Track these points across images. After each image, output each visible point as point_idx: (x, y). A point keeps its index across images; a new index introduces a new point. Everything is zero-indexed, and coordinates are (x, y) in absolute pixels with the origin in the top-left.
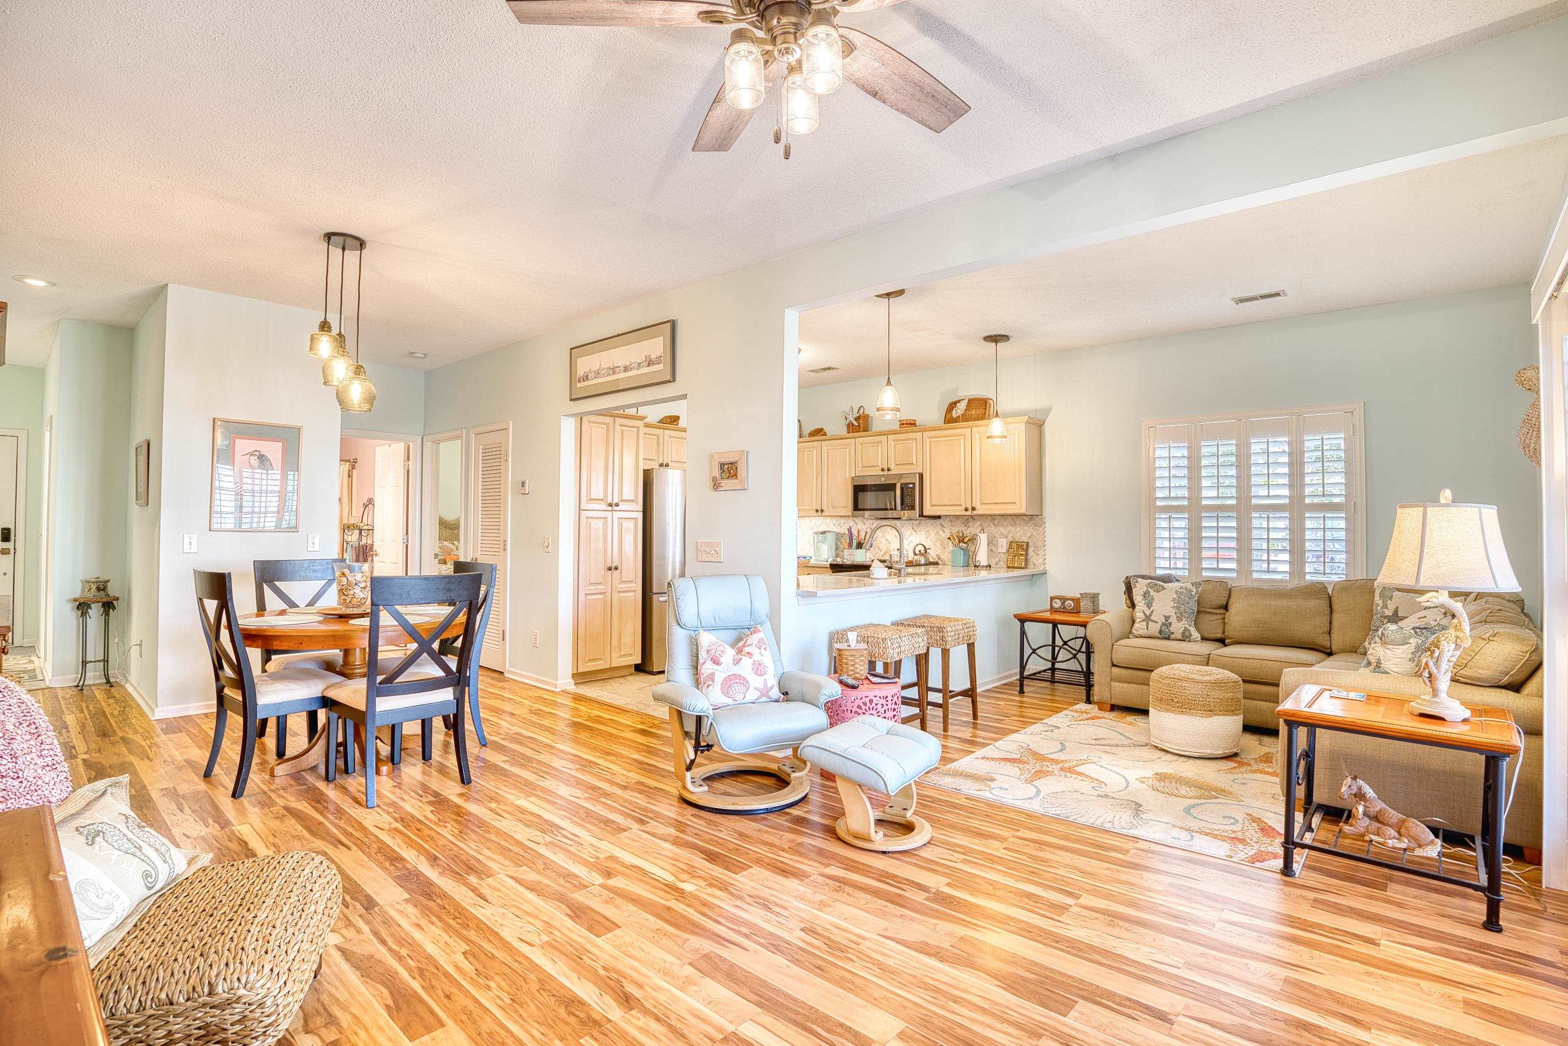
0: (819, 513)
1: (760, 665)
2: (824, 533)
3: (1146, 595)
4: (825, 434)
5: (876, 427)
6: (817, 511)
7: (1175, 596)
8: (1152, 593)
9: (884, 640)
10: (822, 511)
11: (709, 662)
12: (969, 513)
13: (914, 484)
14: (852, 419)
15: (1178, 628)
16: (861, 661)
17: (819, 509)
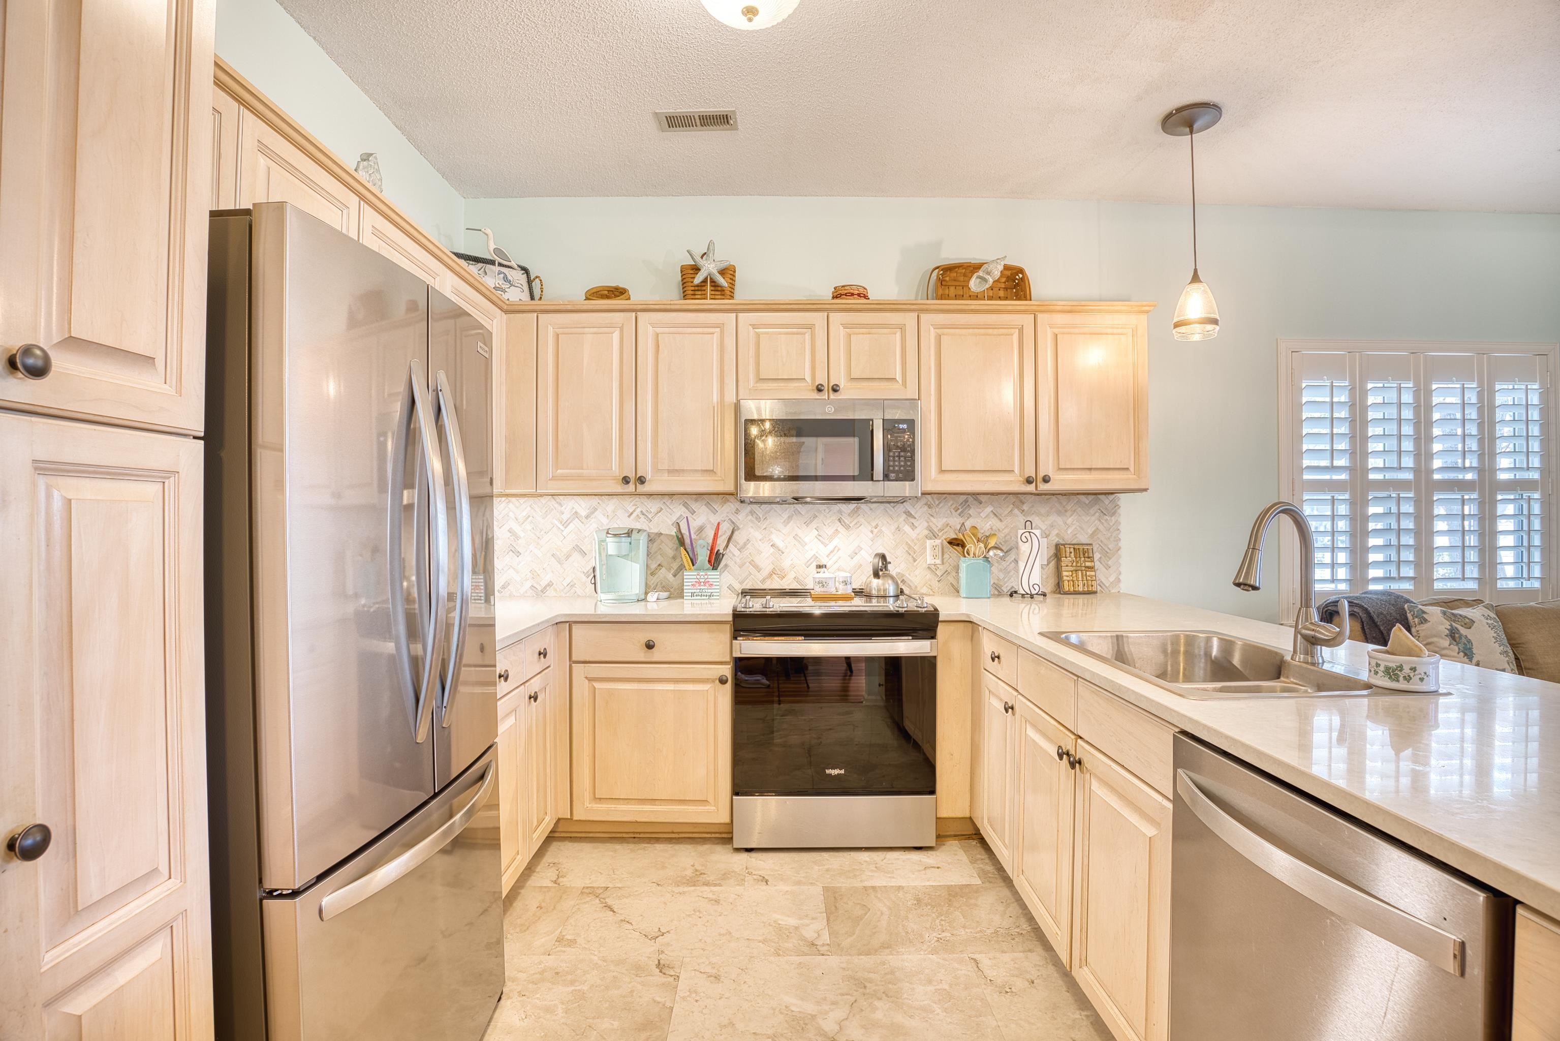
0: (632, 487)
2: (629, 533)
3: (1453, 635)
4: (629, 298)
6: (626, 480)
7: (1493, 633)
8: (1463, 631)
10: (641, 480)
12: (1031, 488)
13: (912, 423)
17: (632, 475)
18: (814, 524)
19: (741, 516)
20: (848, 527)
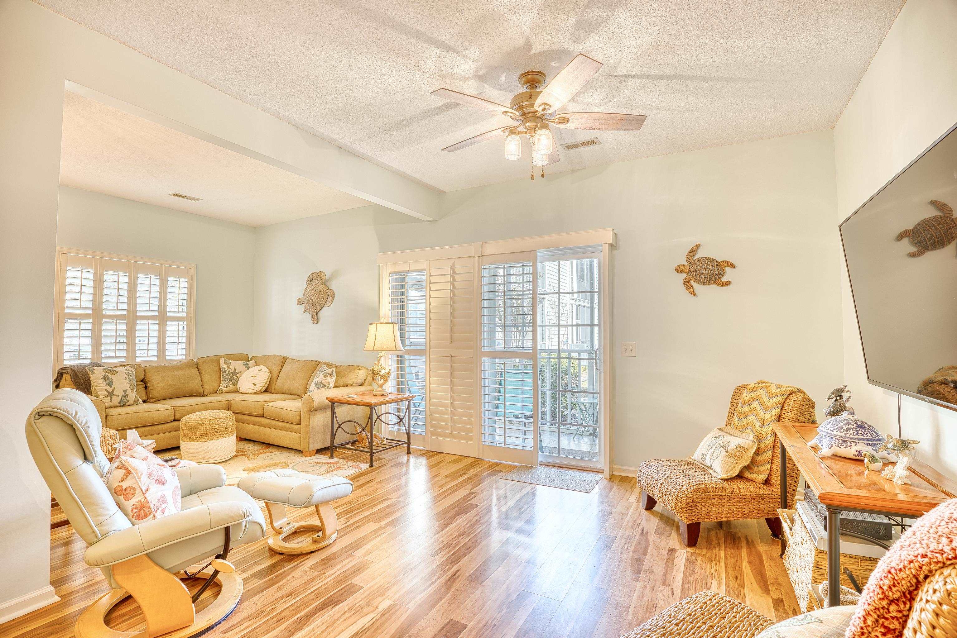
3: (105, 378)
7: (126, 376)
8: (110, 376)
15: (132, 396)
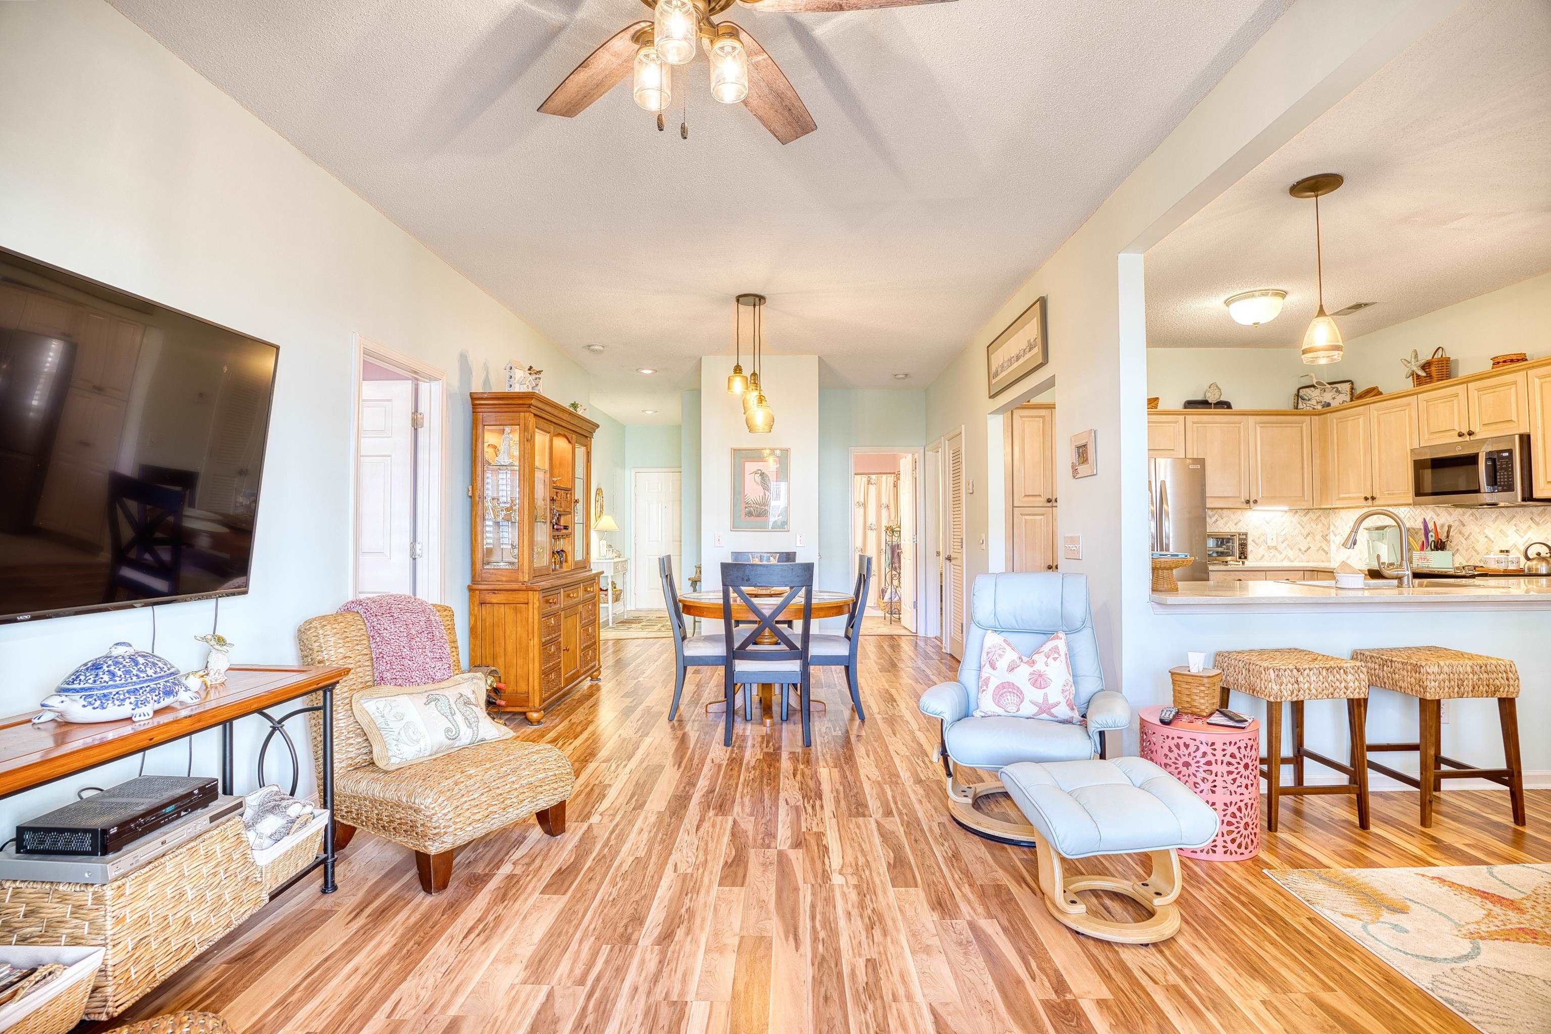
0: (1370, 501)
1: (1040, 676)
4: (1381, 394)
5: (1463, 371)
6: (1366, 499)
9: (1266, 669)
10: (1373, 498)
11: (988, 665)
13: (1510, 452)
14: (1415, 369)
16: (1203, 691)
17: (1369, 496)
18: (1513, 522)
19: (1466, 517)
20: (1538, 524)
